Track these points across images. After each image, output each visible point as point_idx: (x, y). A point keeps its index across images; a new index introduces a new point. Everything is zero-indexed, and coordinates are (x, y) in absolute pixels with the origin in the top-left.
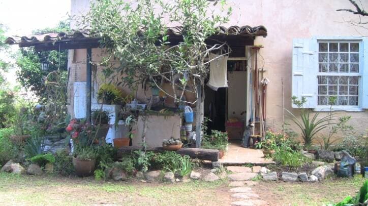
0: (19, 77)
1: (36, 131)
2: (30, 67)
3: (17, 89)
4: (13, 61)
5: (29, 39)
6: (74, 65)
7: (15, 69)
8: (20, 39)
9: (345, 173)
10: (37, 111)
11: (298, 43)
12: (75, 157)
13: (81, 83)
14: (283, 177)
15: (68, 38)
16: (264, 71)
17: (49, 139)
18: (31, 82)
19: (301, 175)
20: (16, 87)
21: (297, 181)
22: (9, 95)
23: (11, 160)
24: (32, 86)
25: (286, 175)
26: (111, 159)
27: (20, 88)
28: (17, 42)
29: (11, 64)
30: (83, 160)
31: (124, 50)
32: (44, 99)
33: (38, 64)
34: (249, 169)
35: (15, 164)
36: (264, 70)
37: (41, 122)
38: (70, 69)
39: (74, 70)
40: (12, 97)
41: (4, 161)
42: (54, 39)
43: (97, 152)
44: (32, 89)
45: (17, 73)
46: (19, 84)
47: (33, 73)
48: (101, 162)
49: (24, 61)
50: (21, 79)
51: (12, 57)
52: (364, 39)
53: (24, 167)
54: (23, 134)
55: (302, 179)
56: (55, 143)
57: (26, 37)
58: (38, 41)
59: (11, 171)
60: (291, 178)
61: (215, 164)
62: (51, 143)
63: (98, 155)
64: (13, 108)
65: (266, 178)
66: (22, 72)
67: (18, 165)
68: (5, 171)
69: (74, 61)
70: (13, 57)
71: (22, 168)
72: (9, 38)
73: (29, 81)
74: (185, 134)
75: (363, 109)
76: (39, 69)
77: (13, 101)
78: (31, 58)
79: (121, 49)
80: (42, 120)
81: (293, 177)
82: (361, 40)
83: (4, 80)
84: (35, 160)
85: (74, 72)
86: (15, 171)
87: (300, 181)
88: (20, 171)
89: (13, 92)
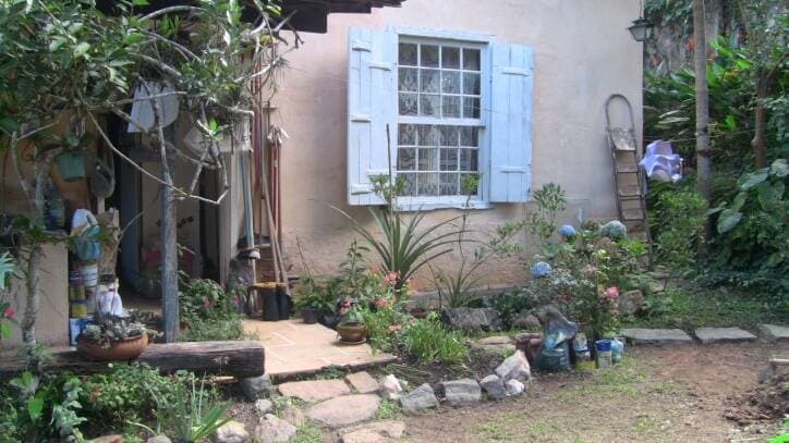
9: (558, 363)
11: (361, 40)
14: (450, 394)
16: (273, 109)
19: (488, 384)
21: (482, 401)
25: (456, 389)
34: (339, 384)
36: (272, 106)
52: (492, 41)
55: (493, 392)
60: (467, 395)
61: (259, 384)
65: (408, 403)
74: (83, 297)
75: (491, 203)
81: (470, 391)
82: (485, 43)
87: (490, 399)
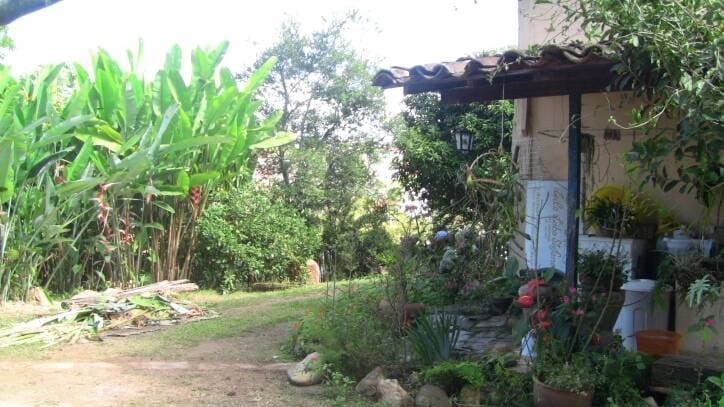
0: (397, 170)
1: (433, 290)
2: (420, 149)
3: (394, 195)
4: (389, 139)
5: (429, 73)
6: (527, 139)
7: (392, 153)
8: (407, 74)
10: (439, 245)
12: (542, 378)
13: (542, 184)
15: (527, 67)
17: (465, 314)
18: (422, 182)
20: (393, 190)
22: (379, 207)
23: (378, 368)
24: (423, 189)
26: (636, 392)
27: (400, 193)
28: (400, 81)
29: (385, 142)
30: (563, 390)
31: (706, 85)
32: (447, 216)
33: (437, 144)
35: (388, 380)
37: (445, 271)
38: (518, 148)
39: (528, 154)
40: (383, 212)
41: (363, 367)
42: (489, 70)
43: (600, 370)
44: (424, 196)
45: (395, 163)
46: (397, 185)
47: (428, 162)
48: (610, 399)
49: (409, 137)
50: (403, 174)
51: (384, 128)
53: (407, 389)
54: (407, 300)
56: (478, 325)
57: (421, 68)
58: (450, 75)
59: (376, 396)
62: (469, 326)
63: (603, 379)
64: (385, 236)
66: (405, 160)
67: (395, 384)
68: (363, 393)
69: (528, 130)
70: (388, 128)
71: (404, 393)
72: (382, 71)
73: (417, 180)
76: (440, 154)
77: (385, 220)
78: (424, 132)
79: (695, 80)
80: (448, 267)
83: (370, 177)
84: (434, 375)
85: (528, 158)
86: (387, 399)
88: (398, 398)
89: (387, 202)
